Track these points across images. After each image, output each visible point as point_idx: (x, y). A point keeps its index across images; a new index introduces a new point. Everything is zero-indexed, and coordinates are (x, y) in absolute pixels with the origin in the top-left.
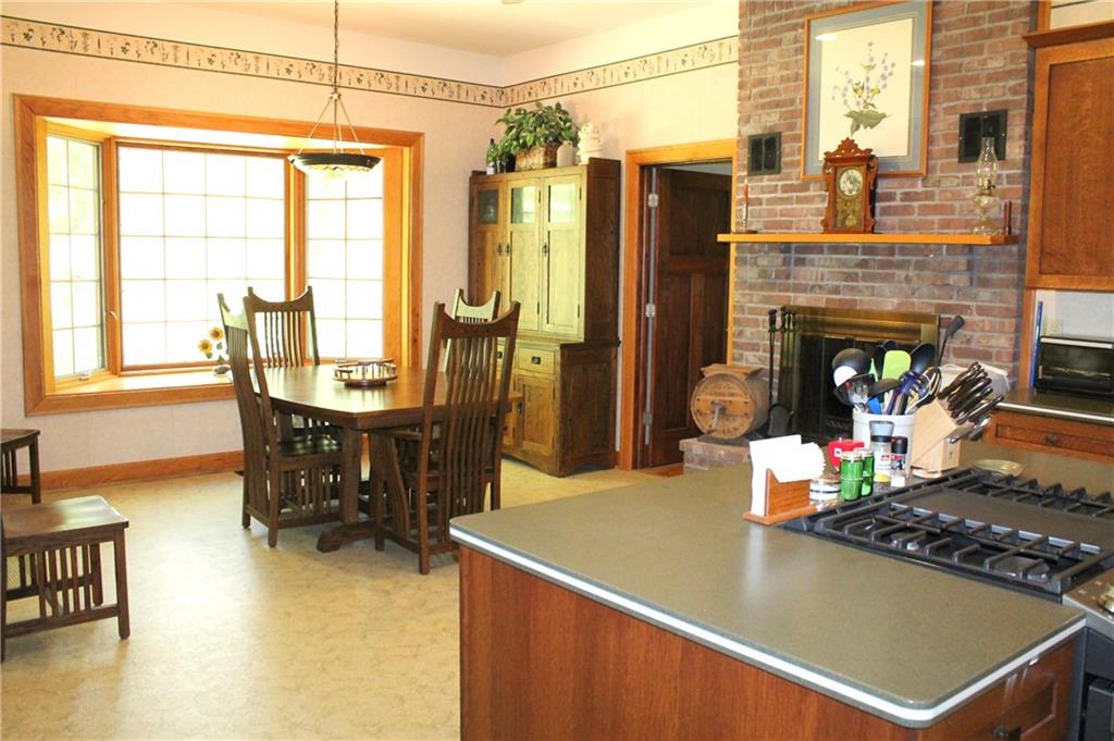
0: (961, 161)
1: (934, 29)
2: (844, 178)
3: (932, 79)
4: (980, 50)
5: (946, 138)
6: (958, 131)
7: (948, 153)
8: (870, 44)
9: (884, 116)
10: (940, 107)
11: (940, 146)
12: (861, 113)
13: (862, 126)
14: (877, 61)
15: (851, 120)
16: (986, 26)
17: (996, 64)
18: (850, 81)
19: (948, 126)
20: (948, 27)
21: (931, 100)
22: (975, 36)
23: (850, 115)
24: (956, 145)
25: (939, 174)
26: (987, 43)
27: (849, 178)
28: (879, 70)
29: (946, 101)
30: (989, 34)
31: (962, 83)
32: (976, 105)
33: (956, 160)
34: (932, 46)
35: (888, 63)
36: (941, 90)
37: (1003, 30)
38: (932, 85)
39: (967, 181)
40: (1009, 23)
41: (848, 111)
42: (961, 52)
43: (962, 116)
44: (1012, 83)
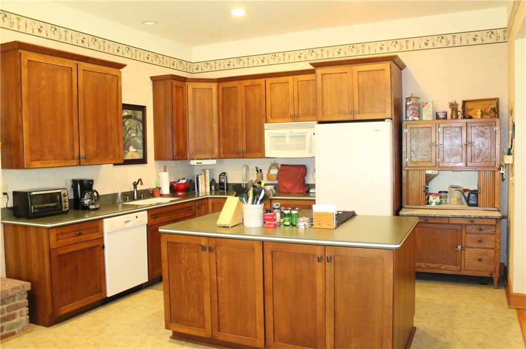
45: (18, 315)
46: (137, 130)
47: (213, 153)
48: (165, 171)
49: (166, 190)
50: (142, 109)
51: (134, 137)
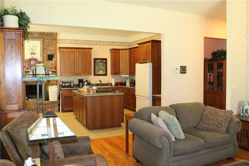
0: (48, 60)
1: (43, 43)
2: (31, 62)
3: (44, 49)
4: (50, 47)
5: (45, 57)
6: (47, 56)
7: (46, 59)
8: (33, 43)
9: (36, 53)
10: (44, 53)
11: (45, 58)
12: (32, 53)
13: (32, 55)
14: (35, 46)
15: (30, 54)
16: (50, 44)
17: (52, 49)
18: (30, 48)
19: (46, 56)
20: (45, 43)
21: (43, 52)
22: (49, 45)
23: (30, 53)
24: (47, 58)
25: (45, 62)
26: (51, 46)
27: (32, 62)
28: (35, 47)
29: (45, 52)
30: (51, 45)
31: (48, 50)
32: (50, 54)
33: (47, 60)
34: (43, 45)
35: (36, 46)
36: (44, 51)
37: (53, 45)
38: (43, 50)
39: (49, 63)
40: (53, 44)
41: (30, 52)
42: (47, 47)
43: (48, 55)
44: (54, 51)
45: (56, 108)
46: (103, 66)
47: (127, 73)
48: (113, 78)
49: (113, 84)
50: (106, 59)
51: (102, 68)
